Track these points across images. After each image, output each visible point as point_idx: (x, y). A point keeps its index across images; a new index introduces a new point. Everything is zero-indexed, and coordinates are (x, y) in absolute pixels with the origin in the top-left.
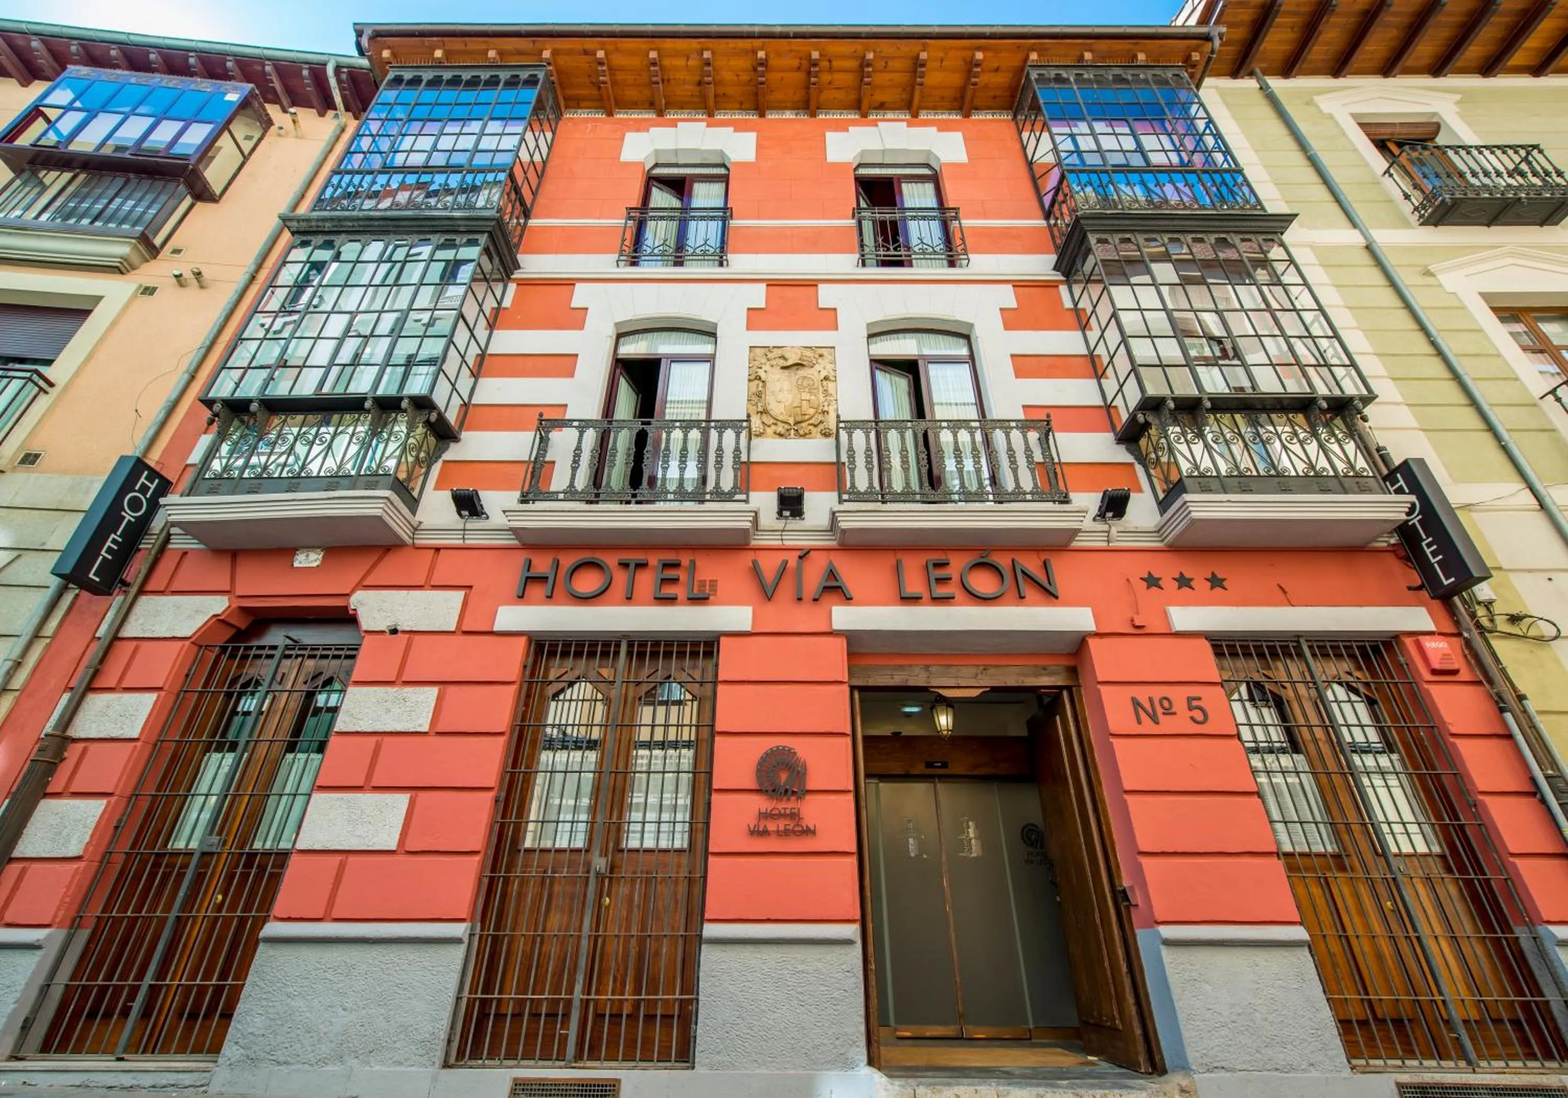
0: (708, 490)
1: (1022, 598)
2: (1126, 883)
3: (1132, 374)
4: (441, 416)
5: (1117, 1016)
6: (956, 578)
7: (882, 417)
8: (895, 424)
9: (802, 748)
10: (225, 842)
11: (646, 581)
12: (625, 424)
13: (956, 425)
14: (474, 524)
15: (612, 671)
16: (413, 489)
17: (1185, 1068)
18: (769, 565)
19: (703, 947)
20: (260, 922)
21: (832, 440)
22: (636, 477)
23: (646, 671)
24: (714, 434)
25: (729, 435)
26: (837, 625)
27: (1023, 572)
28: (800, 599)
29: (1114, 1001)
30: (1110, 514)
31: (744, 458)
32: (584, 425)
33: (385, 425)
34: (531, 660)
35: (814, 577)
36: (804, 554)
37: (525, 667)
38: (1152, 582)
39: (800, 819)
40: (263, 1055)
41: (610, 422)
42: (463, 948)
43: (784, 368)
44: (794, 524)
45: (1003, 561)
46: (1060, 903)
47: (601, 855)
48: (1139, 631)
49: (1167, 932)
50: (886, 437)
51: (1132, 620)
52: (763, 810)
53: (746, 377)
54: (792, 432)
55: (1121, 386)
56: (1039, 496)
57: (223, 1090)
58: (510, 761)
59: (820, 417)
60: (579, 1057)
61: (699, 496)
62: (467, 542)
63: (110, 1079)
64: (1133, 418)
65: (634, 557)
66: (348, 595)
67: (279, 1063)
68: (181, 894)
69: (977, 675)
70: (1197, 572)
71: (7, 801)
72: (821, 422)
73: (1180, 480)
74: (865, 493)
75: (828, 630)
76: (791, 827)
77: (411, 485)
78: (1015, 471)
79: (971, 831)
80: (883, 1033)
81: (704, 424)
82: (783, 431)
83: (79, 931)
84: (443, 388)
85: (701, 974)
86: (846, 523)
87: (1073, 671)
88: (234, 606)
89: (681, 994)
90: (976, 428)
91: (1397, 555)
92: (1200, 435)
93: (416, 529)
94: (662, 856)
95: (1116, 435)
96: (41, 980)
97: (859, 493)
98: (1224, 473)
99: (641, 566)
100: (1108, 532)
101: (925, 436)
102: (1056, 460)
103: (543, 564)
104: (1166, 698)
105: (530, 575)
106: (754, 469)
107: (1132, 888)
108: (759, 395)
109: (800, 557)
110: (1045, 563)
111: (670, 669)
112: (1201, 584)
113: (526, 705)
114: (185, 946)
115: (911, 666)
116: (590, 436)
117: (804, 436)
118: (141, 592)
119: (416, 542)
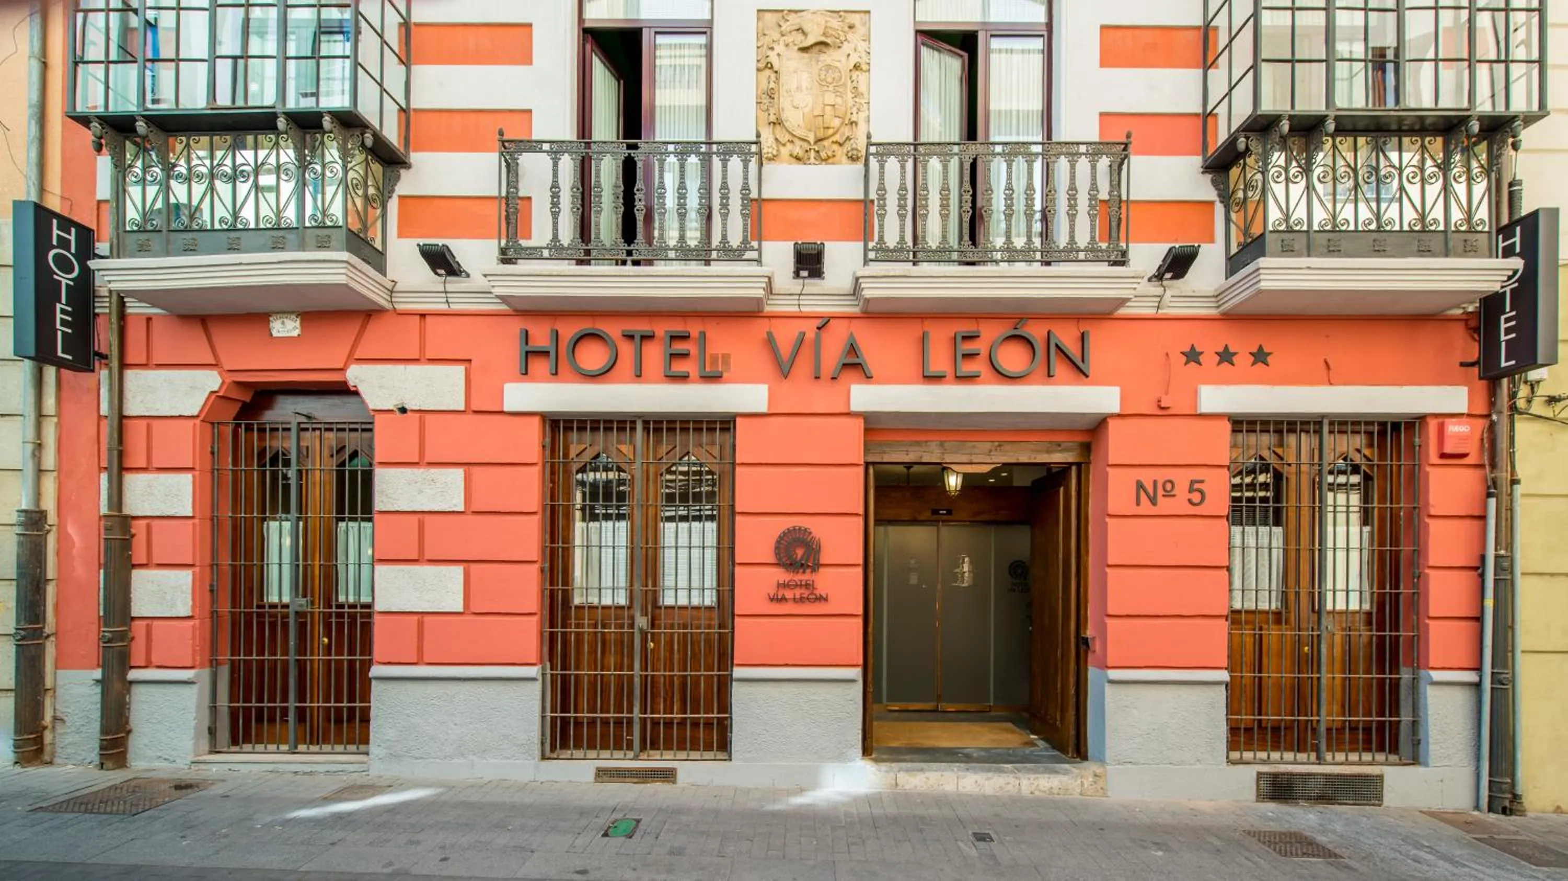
0: (714, 246)
1: (1049, 376)
2: (1089, 633)
3: (1251, 72)
4: (377, 137)
5: (1058, 718)
6: (984, 352)
7: (923, 139)
8: (937, 149)
9: (819, 529)
10: (313, 603)
11: (654, 354)
12: (606, 148)
13: (1015, 150)
14: (455, 284)
15: (631, 448)
16: (373, 239)
17: (1102, 761)
18: (785, 335)
19: (734, 683)
20: (367, 665)
21: (860, 166)
22: (628, 231)
23: (664, 448)
24: (716, 162)
25: (735, 163)
26: (855, 406)
27: (1057, 346)
28: (817, 378)
29: (1059, 709)
30: (1168, 275)
31: (754, 195)
32: (557, 149)
33: (313, 150)
34: (548, 440)
35: (833, 353)
36: (825, 323)
37: (544, 447)
38: (1192, 356)
39: (814, 588)
40: (401, 753)
41: (588, 145)
42: (538, 685)
43: (804, 50)
44: (814, 286)
45: (1036, 332)
46: (1031, 632)
47: (642, 615)
48: (1163, 411)
49: (1113, 674)
50: (925, 168)
51: (1159, 401)
52: (781, 582)
53: (754, 65)
54: (812, 154)
55: (1231, 89)
56: (1094, 255)
57: (382, 774)
58: (548, 537)
59: (847, 131)
60: (643, 748)
61: (703, 254)
62: (453, 306)
63: (293, 768)
64: (1232, 142)
65: (640, 326)
66: (342, 370)
67: (416, 758)
68: (292, 643)
69: (991, 451)
70: (1243, 344)
71: (102, 571)
72: (848, 139)
73: (1262, 235)
74: (895, 250)
75: (845, 411)
76: (805, 596)
77: (370, 235)
78: (1072, 218)
79: (966, 568)
80: (875, 708)
81: (704, 148)
82: (801, 154)
83: (219, 667)
84: (368, 89)
85: (733, 702)
86: (871, 291)
87: (1087, 448)
88: (228, 381)
89: (718, 713)
90: (1037, 154)
91: (1466, 325)
92: (1307, 170)
93: (392, 292)
94: (695, 613)
95: (1205, 161)
96: (207, 701)
97: (888, 250)
98: (1316, 227)
99: (647, 337)
100: (1161, 297)
101: (974, 166)
102: (1124, 197)
103: (541, 337)
104: (1171, 482)
105: (528, 349)
106: (767, 208)
107: (1094, 638)
108: (771, 95)
109: (819, 328)
110: (1083, 334)
111: (687, 445)
112: (1243, 360)
113: (552, 481)
114: (311, 679)
115: (926, 442)
116: (567, 164)
117: (826, 160)
118: (124, 365)
119: (397, 306)
